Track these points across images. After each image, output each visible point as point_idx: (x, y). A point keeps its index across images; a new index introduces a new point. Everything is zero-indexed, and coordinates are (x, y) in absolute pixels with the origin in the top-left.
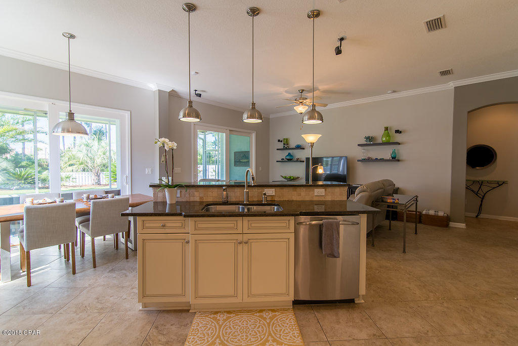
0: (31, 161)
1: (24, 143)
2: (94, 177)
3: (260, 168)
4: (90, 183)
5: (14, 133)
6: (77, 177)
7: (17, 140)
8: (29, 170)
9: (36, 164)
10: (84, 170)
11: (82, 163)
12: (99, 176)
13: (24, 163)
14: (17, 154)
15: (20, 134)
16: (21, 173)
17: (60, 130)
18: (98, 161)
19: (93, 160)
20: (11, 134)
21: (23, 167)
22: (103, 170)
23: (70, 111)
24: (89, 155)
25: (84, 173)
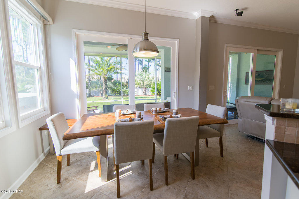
0: (120, 83)
1: (117, 74)
2: (143, 91)
3: (284, 86)
4: (142, 94)
5: (113, 69)
6: (137, 91)
7: (115, 73)
8: (119, 87)
9: (122, 85)
10: (139, 87)
11: (139, 84)
12: (146, 91)
13: (117, 85)
14: (115, 80)
15: (115, 70)
16: (116, 88)
17: (138, 49)
18: (146, 83)
19: (143, 82)
20: (112, 70)
21: (117, 86)
22: (147, 88)
23: (146, 31)
24: (142, 80)
25: (139, 89)
